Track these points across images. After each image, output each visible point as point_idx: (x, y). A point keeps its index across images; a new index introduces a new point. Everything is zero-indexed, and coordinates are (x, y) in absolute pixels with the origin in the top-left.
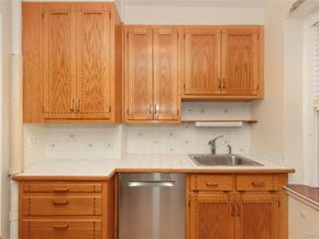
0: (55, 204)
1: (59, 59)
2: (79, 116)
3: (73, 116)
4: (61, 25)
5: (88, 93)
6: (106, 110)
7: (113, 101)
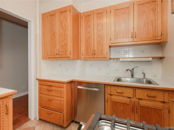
0: (48, 90)
1: (52, 33)
2: (59, 56)
3: (57, 56)
4: (53, 20)
5: (62, 47)
6: (69, 53)
7: (72, 49)
